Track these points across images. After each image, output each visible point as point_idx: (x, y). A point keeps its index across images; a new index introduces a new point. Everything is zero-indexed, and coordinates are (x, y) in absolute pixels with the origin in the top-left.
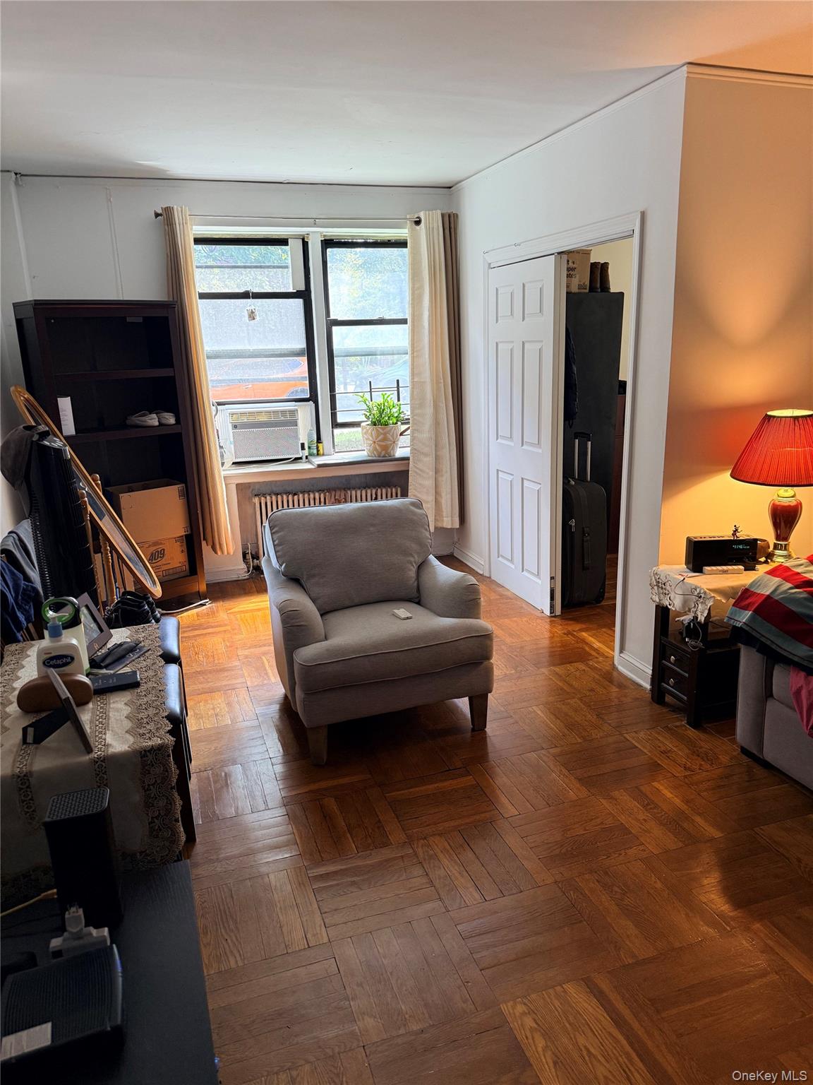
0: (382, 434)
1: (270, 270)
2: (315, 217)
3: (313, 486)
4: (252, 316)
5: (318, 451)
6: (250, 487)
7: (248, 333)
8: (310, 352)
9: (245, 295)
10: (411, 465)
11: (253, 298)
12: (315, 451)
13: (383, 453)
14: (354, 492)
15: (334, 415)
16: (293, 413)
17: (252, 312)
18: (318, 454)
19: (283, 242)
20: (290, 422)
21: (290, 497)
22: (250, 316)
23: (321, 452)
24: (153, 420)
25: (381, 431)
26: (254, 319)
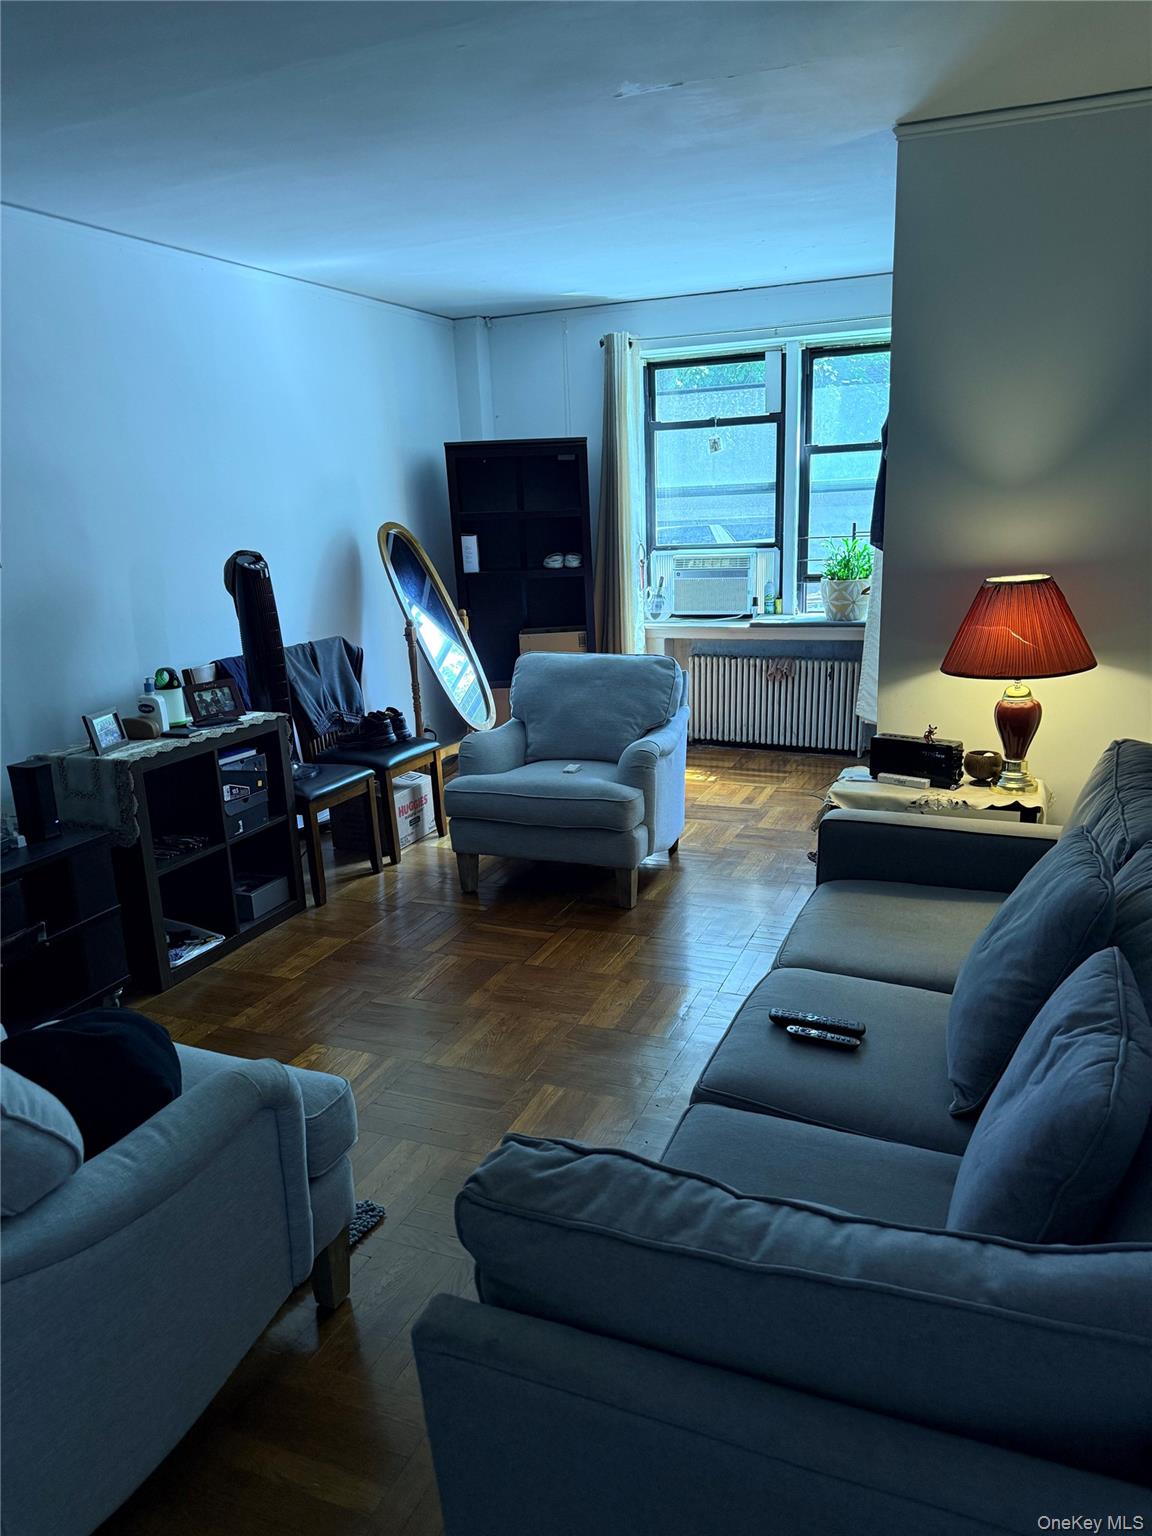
0: (836, 591)
1: (745, 390)
2: (775, 325)
3: (764, 650)
4: (715, 446)
5: (775, 608)
6: (690, 644)
7: (714, 467)
8: (779, 487)
9: (710, 423)
10: (866, 634)
11: (718, 425)
12: (771, 609)
13: (839, 616)
14: (803, 663)
15: (802, 566)
16: (745, 560)
17: (715, 443)
18: (775, 613)
19: (759, 356)
20: (740, 572)
21: (727, 660)
22: (712, 447)
23: (779, 610)
24: (555, 562)
25: (836, 587)
26: (716, 450)
